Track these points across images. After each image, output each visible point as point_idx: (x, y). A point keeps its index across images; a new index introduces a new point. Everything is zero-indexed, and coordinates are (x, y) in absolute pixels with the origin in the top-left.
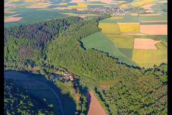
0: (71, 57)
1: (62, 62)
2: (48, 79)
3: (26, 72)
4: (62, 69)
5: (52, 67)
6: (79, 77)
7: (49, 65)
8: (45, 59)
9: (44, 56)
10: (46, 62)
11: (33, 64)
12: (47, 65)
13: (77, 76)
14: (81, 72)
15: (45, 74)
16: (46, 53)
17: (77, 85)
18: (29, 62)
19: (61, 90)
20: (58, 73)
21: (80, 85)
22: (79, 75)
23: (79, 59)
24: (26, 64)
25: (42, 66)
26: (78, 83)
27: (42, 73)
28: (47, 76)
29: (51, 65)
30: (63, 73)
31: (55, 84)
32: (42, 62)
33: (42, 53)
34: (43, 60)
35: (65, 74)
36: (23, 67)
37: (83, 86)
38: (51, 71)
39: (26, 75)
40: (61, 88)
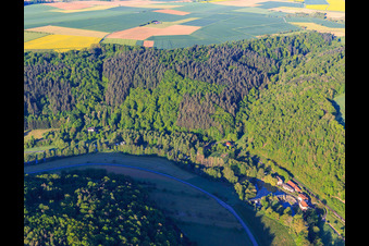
0: (305, 142)
1: (282, 151)
2: (241, 198)
3: (191, 167)
4: (281, 172)
5: (256, 160)
6: (324, 202)
7: (248, 153)
8: (240, 135)
9: (238, 129)
10: (241, 143)
11: (209, 147)
12: (243, 153)
13: (317, 197)
14: (330, 191)
15: (236, 179)
16: (244, 121)
17: (316, 229)
18: (201, 140)
19: (272, 237)
20: (268, 180)
21: (326, 228)
22: (323, 197)
23: (328, 154)
24: (193, 145)
25: (230, 156)
26: (320, 223)
27: (229, 175)
28: (238, 187)
29: (253, 153)
30: (280, 182)
31: (259, 213)
32: (232, 142)
33: (234, 120)
34: (234, 137)
35: (286, 188)
36: (185, 151)
37: (334, 236)
38: (251, 173)
39: (189, 176)
40: (272, 231)
